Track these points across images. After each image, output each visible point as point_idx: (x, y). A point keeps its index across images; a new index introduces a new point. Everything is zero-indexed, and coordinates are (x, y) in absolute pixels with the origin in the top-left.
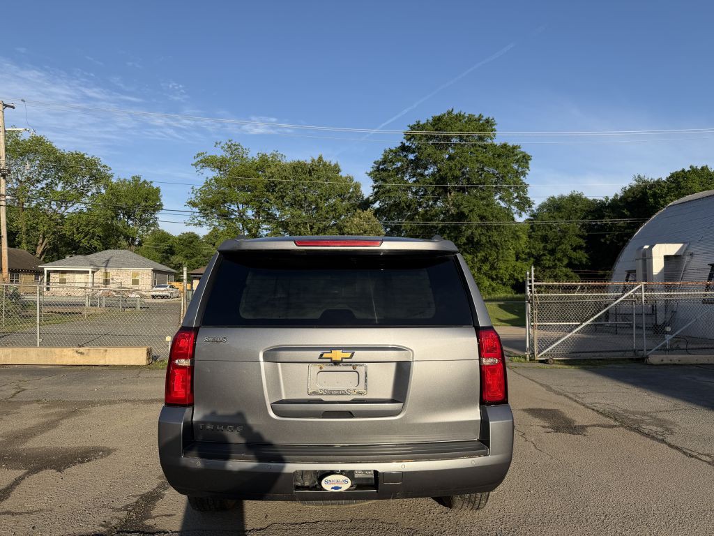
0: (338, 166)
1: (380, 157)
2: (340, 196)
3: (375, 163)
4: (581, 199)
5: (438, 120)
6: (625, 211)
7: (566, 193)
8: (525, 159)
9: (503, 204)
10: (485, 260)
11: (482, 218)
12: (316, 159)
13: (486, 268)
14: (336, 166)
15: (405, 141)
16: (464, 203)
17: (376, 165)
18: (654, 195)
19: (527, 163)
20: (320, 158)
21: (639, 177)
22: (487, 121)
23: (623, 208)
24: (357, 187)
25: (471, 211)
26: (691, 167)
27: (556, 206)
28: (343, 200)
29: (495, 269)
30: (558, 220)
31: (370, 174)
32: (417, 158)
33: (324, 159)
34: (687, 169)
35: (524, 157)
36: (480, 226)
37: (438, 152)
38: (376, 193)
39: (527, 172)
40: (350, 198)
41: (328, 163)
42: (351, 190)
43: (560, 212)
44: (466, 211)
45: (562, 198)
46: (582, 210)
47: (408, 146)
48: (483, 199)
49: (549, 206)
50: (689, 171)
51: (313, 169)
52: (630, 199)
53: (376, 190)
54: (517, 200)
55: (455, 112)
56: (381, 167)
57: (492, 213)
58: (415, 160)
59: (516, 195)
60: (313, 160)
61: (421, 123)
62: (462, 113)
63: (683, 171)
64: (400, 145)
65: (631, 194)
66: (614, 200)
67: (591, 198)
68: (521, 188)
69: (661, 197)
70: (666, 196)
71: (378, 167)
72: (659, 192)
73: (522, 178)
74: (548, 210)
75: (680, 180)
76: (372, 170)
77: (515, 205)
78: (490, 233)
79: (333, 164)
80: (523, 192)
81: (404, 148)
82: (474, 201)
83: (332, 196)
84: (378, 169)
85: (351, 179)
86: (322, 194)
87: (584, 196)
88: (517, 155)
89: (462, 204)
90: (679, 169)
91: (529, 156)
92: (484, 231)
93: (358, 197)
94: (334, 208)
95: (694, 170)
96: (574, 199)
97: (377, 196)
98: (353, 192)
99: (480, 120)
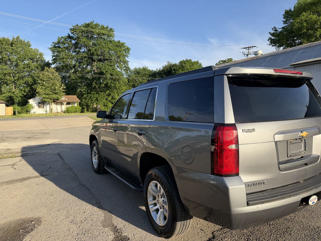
0: (29, 43)
1: (56, 41)
2: (31, 59)
3: (53, 43)
4: (147, 69)
5: (88, 25)
6: (164, 75)
7: (141, 67)
8: (128, 49)
9: (119, 70)
10: (109, 95)
11: (112, 75)
12: (15, 37)
13: (110, 98)
14: (28, 43)
15: (70, 34)
16: (103, 67)
17: (54, 44)
18: (174, 70)
19: (129, 51)
20: (18, 37)
21: (168, 62)
22: (111, 29)
23: (163, 74)
24: (41, 55)
25: (106, 72)
26: (186, 59)
27: (138, 72)
28: (33, 62)
29: (114, 99)
30: (139, 78)
31: (50, 49)
32: (76, 43)
33: (20, 38)
34: (185, 60)
35: (127, 48)
36: (110, 79)
37: (89, 41)
38: (54, 59)
39: (129, 55)
40: (37, 61)
41: (23, 41)
42: (38, 57)
43: (139, 74)
44: (104, 71)
45: (139, 69)
46: (148, 75)
47: (72, 36)
48: (111, 66)
49: (135, 72)
50: (185, 61)
51: (13, 44)
52: (166, 70)
53: (54, 58)
54: (125, 68)
55: (95, 23)
56: (56, 45)
57: (116, 73)
58: (75, 43)
59: (124, 66)
60: (14, 38)
61: (79, 25)
62: (98, 24)
63: (184, 60)
64: (68, 35)
65: (166, 69)
66: (159, 71)
67: (151, 69)
68: (126, 62)
69: (177, 70)
70: (178, 70)
71: (55, 46)
72: (176, 68)
73: (126, 58)
74: (134, 73)
75: (183, 64)
76: (51, 46)
77: (124, 70)
78: (115, 82)
79: (26, 41)
80: (127, 64)
81: (69, 37)
82: (107, 67)
83: (26, 59)
84: (55, 47)
85: (38, 51)
86: (20, 57)
87: (148, 69)
88: (124, 47)
89: (102, 68)
90: (182, 60)
91: (129, 48)
92: (113, 82)
93: (42, 61)
94: (28, 66)
95: (187, 61)
96: (144, 69)
97: (55, 61)
98: (39, 58)
99: (107, 28)
